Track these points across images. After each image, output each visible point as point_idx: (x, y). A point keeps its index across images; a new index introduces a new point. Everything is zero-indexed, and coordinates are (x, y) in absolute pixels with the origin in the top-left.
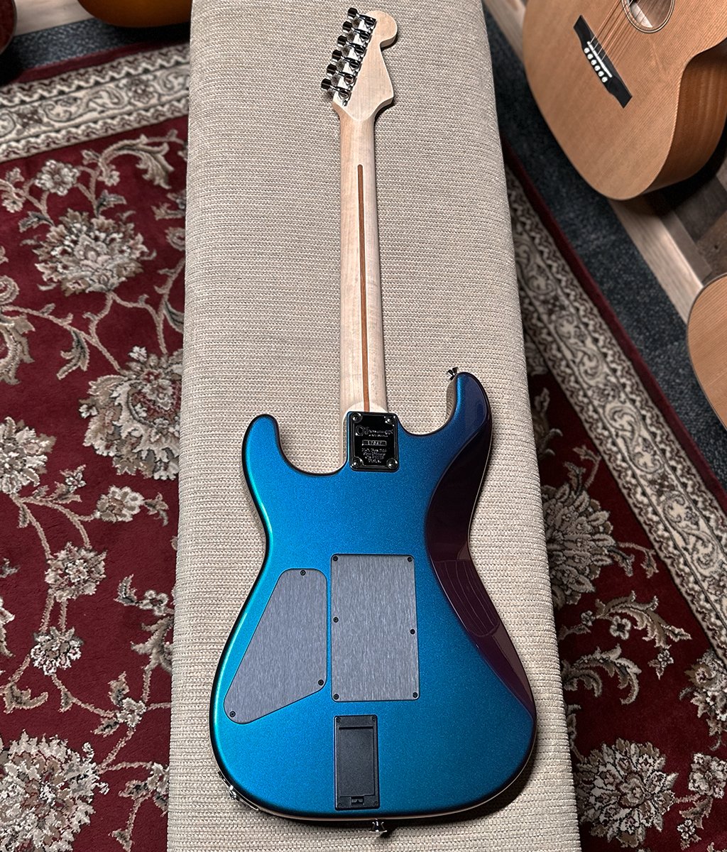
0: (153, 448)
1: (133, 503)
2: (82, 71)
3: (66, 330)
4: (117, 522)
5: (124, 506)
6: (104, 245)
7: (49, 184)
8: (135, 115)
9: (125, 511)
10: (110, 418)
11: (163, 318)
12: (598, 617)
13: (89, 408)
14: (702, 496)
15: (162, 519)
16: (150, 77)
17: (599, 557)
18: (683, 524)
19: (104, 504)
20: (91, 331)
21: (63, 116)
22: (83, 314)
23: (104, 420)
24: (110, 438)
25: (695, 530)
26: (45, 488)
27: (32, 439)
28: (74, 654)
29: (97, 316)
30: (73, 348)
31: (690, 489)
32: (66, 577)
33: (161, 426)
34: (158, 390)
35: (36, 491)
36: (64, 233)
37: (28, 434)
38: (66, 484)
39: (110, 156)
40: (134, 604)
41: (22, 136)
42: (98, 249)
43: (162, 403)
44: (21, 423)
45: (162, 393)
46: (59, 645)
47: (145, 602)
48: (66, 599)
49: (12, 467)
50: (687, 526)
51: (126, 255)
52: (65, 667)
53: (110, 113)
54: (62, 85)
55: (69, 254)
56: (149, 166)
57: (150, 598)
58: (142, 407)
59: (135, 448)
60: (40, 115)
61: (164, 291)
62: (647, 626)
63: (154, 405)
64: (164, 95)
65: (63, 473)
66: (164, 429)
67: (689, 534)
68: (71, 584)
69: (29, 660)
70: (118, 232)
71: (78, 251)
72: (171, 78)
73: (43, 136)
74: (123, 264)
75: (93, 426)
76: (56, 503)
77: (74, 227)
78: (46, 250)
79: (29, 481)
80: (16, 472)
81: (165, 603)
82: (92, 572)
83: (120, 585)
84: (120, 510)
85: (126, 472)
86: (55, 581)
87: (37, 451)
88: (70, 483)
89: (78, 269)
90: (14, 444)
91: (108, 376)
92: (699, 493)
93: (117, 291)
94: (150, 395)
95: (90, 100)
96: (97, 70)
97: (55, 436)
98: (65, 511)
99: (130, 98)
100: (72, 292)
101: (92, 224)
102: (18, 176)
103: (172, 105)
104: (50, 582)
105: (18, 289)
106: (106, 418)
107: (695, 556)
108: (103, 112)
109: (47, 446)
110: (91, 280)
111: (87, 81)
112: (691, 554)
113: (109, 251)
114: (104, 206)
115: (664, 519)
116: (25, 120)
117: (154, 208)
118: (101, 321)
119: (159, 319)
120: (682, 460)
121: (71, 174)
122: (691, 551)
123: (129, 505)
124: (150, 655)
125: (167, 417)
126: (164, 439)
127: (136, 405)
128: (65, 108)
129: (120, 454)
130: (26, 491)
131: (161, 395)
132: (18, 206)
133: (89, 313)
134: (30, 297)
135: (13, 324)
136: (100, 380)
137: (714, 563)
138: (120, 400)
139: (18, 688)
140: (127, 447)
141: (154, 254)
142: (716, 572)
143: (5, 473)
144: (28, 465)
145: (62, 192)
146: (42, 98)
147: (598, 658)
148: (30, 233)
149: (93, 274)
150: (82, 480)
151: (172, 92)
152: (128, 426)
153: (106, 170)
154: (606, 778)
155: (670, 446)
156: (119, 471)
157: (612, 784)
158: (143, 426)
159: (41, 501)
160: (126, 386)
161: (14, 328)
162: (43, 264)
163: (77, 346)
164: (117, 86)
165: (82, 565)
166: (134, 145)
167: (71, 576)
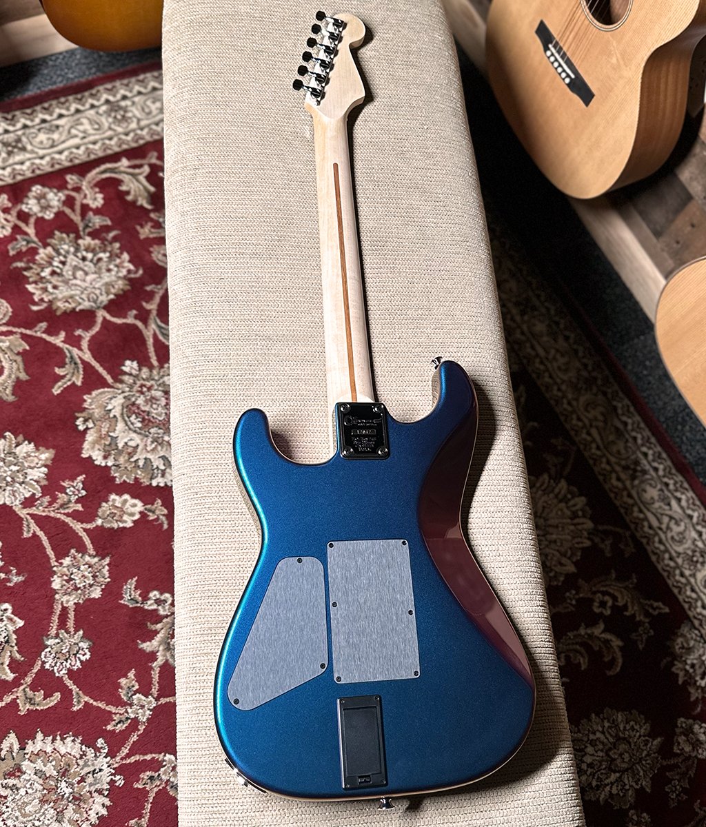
0: (149, 456)
1: (133, 510)
2: (63, 100)
3: (58, 348)
4: (119, 528)
5: (124, 513)
6: (91, 265)
7: (36, 209)
8: (115, 139)
9: (125, 517)
10: (107, 429)
11: (152, 332)
12: (581, 595)
13: (86, 421)
14: (673, 478)
15: (161, 525)
16: (128, 103)
17: (579, 540)
18: (657, 505)
19: (105, 511)
20: (83, 348)
21: (47, 143)
22: (74, 331)
23: (100, 431)
24: (107, 448)
25: (667, 510)
26: (47, 499)
27: (32, 452)
28: (84, 655)
29: (88, 333)
30: (66, 364)
31: (661, 473)
32: (72, 582)
33: (156, 435)
34: (151, 401)
35: (39, 502)
36: (52, 255)
37: (27, 448)
38: (66, 494)
39: (93, 179)
40: (139, 605)
41: (7, 164)
42: (86, 269)
43: (156, 414)
44: (21, 438)
45: (155, 404)
46: (68, 647)
47: (149, 602)
48: (72, 603)
49: (13, 480)
50: (660, 507)
51: (113, 273)
52: (75, 668)
53: (92, 138)
54: (44, 114)
55: (59, 275)
56: (131, 188)
57: (154, 598)
58: (137, 417)
59: (132, 457)
60: (24, 143)
61: (152, 306)
62: (627, 601)
63: (148, 415)
64: (142, 120)
65: (64, 484)
66: (159, 438)
67: (662, 514)
68: (77, 589)
69: (40, 662)
70: (104, 251)
71: (67, 271)
72: (149, 103)
73: (28, 164)
74: (111, 282)
75: (90, 437)
76: (58, 513)
77: (62, 249)
78: (36, 272)
79: (31, 493)
80: (18, 485)
81: (169, 602)
82: (97, 576)
83: (125, 587)
84: (121, 516)
85: (125, 481)
86: (62, 587)
87: (37, 464)
88: (71, 493)
89: (67, 289)
90: (14, 458)
91: (102, 390)
92: (670, 476)
93: (107, 308)
94: (144, 406)
95: (72, 127)
96: (77, 99)
97: (53, 448)
98: (68, 520)
99: (110, 124)
100: (63, 311)
101: (78, 245)
102: (6, 202)
103: (151, 129)
104: (56, 588)
105: (10, 310)
106: (103, 429)
107: (669, 535)
108: (84, 138)
109: (47, 459)
110: (81, 298)
111: (68, 109)
112: (665, 533)
113: (96, 270)
114: (90, 227)
115: (638, 502)
116: (10, 149)
117: (138, 228)
118: (93, 338)
119: (148, 333)
120: (652, 446)
121: (56, 198)
122: (665, 529)
123: (129, 512)
124: (157, 652)
125: (161, 426)
126: (159, 448)
127: (131, 416)
128: (47, 136)
129: (117, 463)
130: (29, 502)
131: (155, 406)
132: (7, 230)
133: (80, 330)
134: (23, 317)
135: (7, 344)
136: (94, 393)
137: (687, 540)
138: (115, 412)
139: (31, 690)
140: (124, 457)
141: (141, 272)
142: (689, 549)
143: (7, 485)
144: (29, 478)
145: (49, 216)
146: (25, 127)
147: (583, 633)
148: (19, 256)
149: (82, 293)
150: (83, 489)
151: (150, 116)
152: (124, 436)
153: (90, 193)
154: (596, 745)
155: (641, 433)
156: (117, 479)
157: (602, 751)
158: (139, 436)
159: (44, 511)
160: (120, 399)
161: (9, 348)
162: (33, 285)
163: (71, 362)
164: (97, 113)
165: (87, 569)
166: (116, 168)
167: (77, 582)
